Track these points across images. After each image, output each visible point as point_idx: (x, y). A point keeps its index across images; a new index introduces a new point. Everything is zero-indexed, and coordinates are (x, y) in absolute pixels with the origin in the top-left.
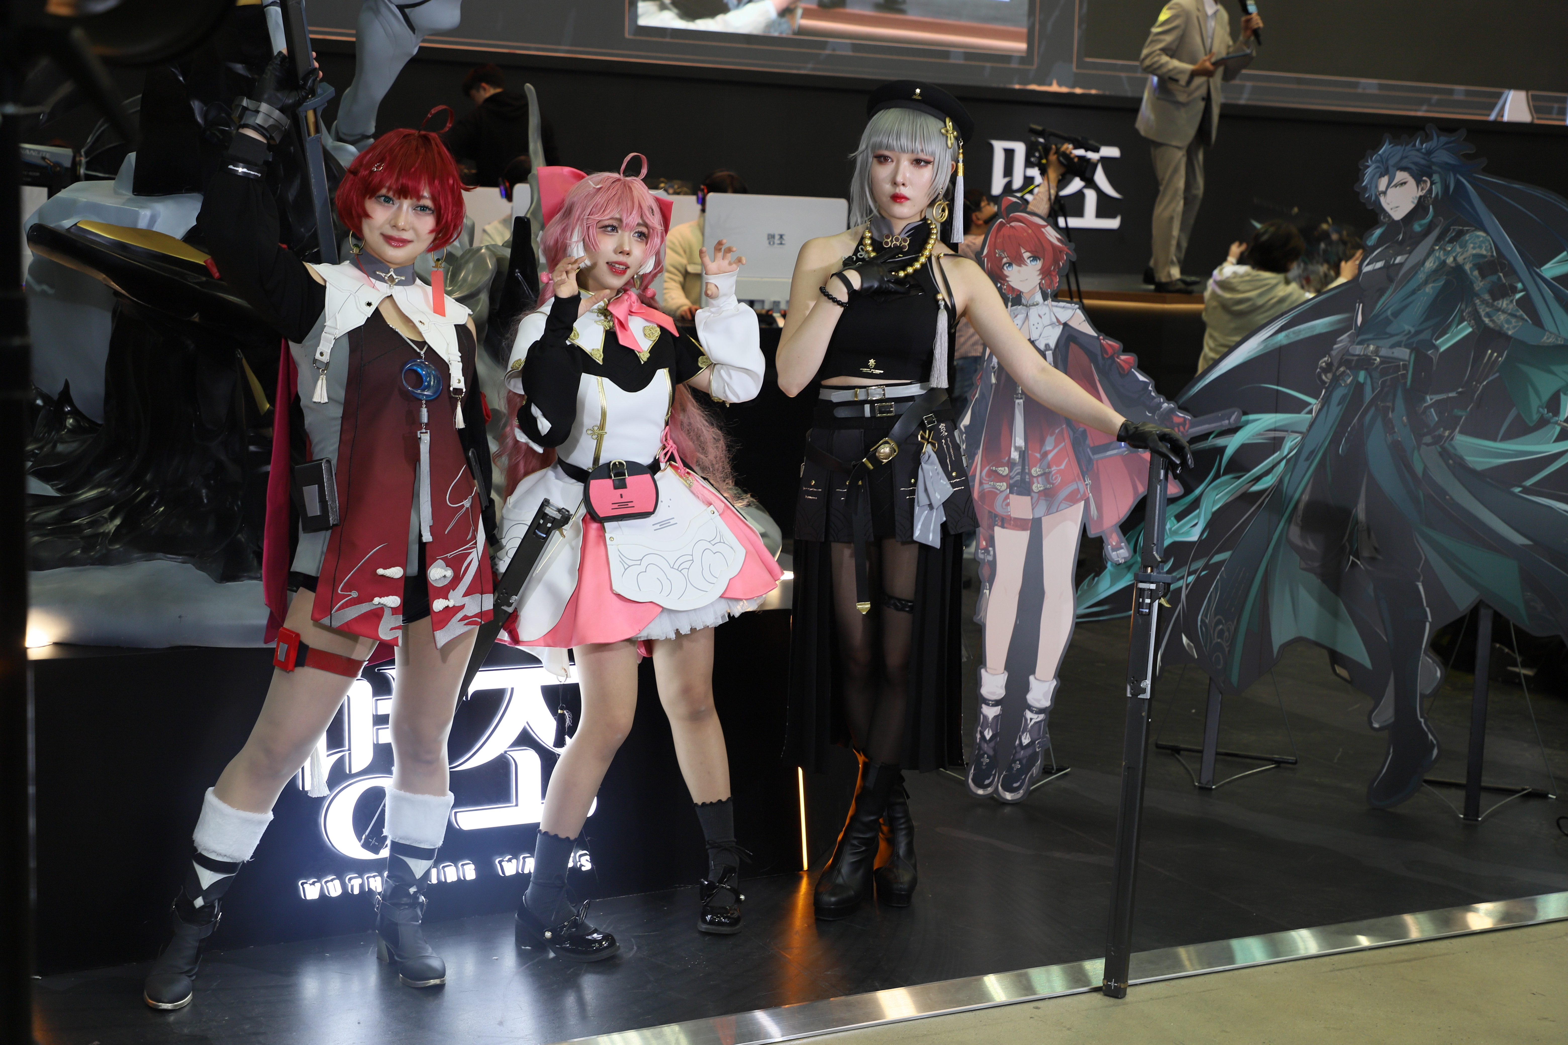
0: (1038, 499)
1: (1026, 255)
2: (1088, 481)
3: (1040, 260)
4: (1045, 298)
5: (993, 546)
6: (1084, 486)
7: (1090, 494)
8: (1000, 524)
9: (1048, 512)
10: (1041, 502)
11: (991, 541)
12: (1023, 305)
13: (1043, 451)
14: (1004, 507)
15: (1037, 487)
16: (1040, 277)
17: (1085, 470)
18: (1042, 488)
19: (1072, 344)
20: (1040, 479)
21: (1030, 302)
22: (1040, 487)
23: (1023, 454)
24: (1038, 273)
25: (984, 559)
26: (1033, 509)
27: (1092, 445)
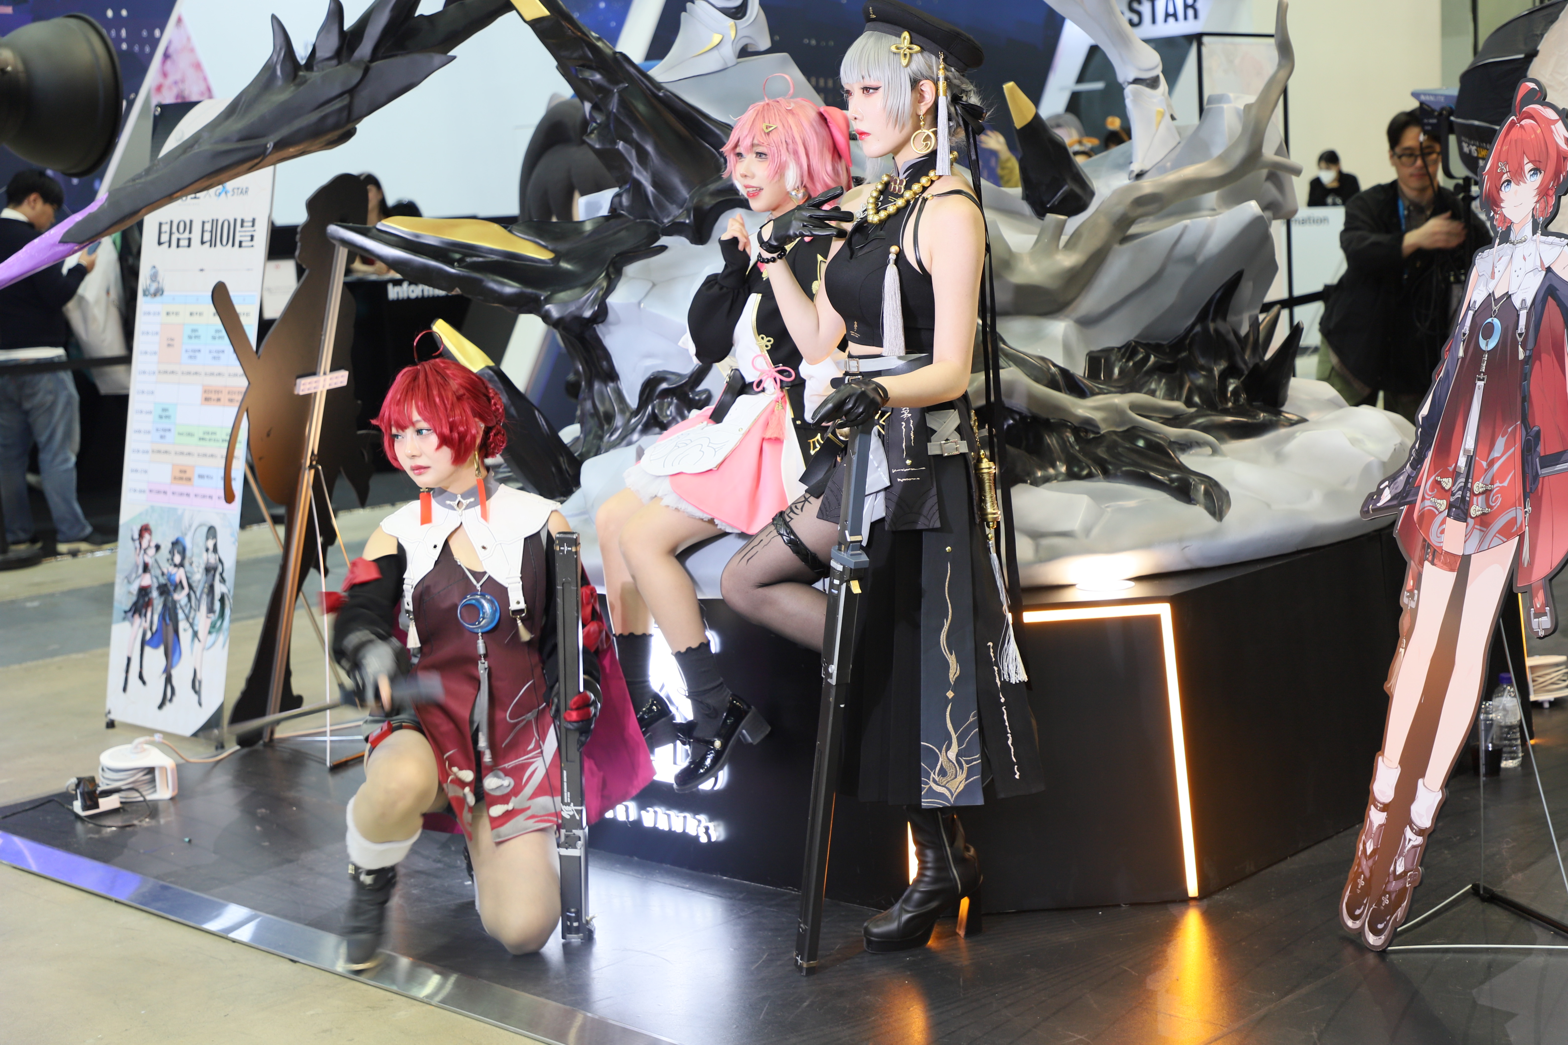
0: (1473, 528)
1: (1528, 167)
2: (1529, 508)
3: (1541, 173)
4: (1535, 229)
5: (1419, 589)
6: (1520, 514)
7: (1527, 528)
8: (1430, 559)
9: (1479, 549)
10: (1475, 531)
11: (1418, 582)
12: (1511, 243)
13: (1491, 457)
14: (1439, 535)
15: (1475, 510)
16: (1536, 199)
17: (1528, 490)
18: (1479, 513)
19: (1549, 298)
20: (1480, 498)
21: (1518, 238)
22: (1479, 511)
23: (1470, 460)
24: (1536, 192)
25: (1407, 606)
26: (1465, 542)
27: (1542, 454)
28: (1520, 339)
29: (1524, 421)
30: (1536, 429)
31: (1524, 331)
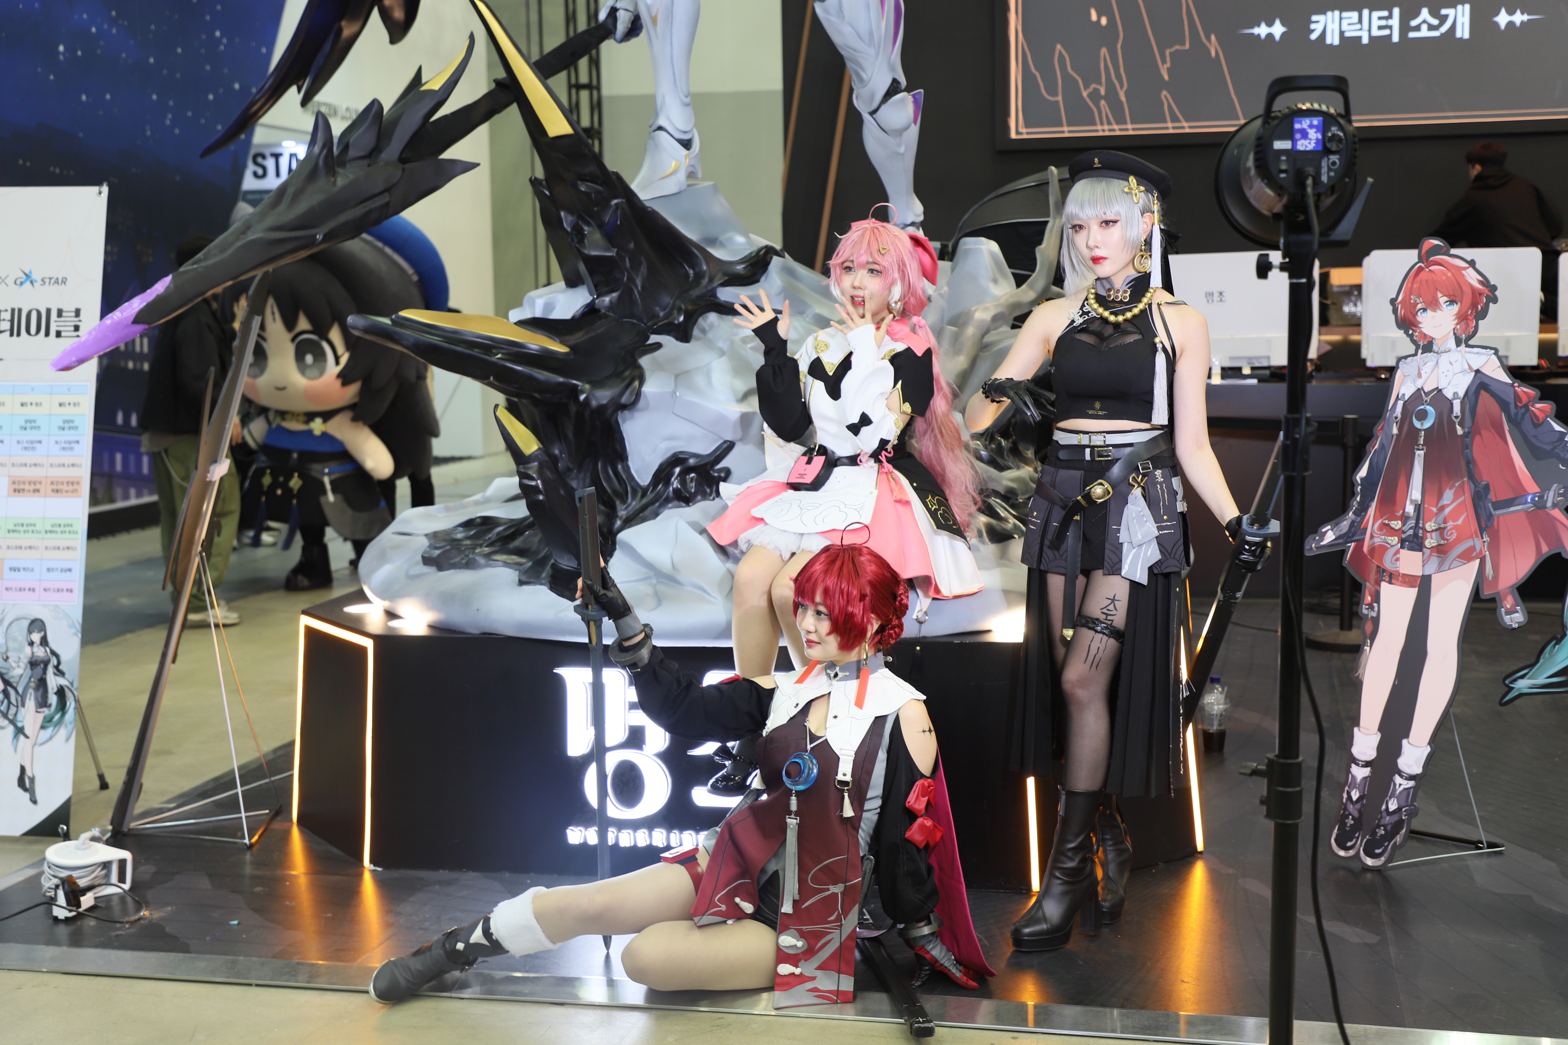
0: (1430, 555)
1: (1443, 299)
2: (1486, 538)
3: (1457, 304)
4: (1458, 343)
5: (1378, 602)
6: (1480, 544)
7: (1487, 553)
8: (1387, 579)
9: (1439, 570)
10: (1432, 557)
11: (1377, 598)
12: (1434, 353)
13: (1440, 504)
14: (1394, 562)
15: (1430, 542)
16: (1456, 322)
17: (1483, 526)
18: (1435, 544)
19: (1482, 391)
20: (1434, 534)
21: (1442, 349)
23: (1418, 508)
24: (1454, 317)
25: (1368, 615)
26: (1423, 566)
27: (1494, 500)
28: (1457, 421)
29: (1471, 477)
30: (1484, 483)
31: (1459, 414)
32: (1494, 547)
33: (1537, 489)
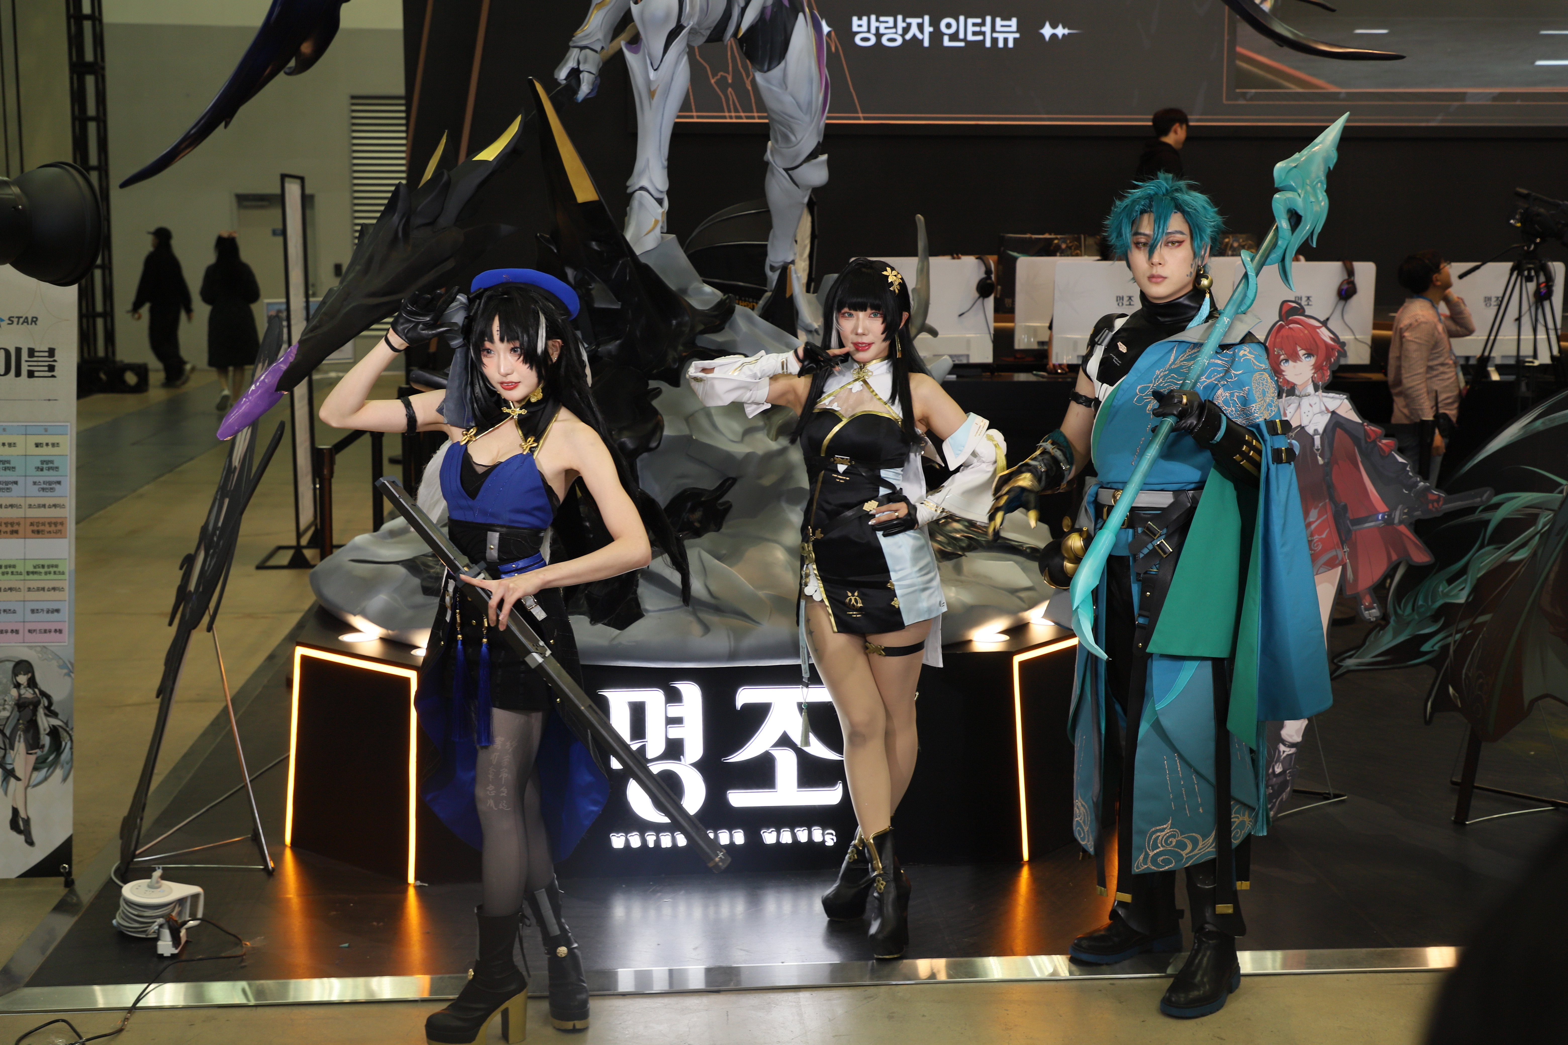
3: (1313, 356)
7: (1348, 560)
12: (1297, 396)
24: (1312, 368)
27: (1351, 518)
31: (1320, 447)
32: (1353, 556)
33: (1386, 509)
